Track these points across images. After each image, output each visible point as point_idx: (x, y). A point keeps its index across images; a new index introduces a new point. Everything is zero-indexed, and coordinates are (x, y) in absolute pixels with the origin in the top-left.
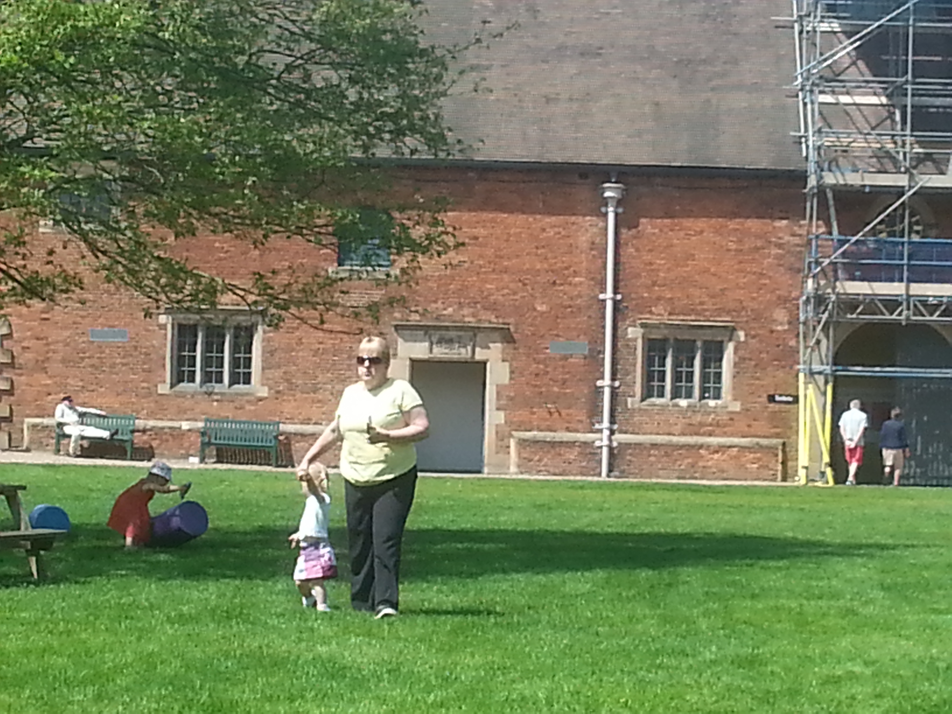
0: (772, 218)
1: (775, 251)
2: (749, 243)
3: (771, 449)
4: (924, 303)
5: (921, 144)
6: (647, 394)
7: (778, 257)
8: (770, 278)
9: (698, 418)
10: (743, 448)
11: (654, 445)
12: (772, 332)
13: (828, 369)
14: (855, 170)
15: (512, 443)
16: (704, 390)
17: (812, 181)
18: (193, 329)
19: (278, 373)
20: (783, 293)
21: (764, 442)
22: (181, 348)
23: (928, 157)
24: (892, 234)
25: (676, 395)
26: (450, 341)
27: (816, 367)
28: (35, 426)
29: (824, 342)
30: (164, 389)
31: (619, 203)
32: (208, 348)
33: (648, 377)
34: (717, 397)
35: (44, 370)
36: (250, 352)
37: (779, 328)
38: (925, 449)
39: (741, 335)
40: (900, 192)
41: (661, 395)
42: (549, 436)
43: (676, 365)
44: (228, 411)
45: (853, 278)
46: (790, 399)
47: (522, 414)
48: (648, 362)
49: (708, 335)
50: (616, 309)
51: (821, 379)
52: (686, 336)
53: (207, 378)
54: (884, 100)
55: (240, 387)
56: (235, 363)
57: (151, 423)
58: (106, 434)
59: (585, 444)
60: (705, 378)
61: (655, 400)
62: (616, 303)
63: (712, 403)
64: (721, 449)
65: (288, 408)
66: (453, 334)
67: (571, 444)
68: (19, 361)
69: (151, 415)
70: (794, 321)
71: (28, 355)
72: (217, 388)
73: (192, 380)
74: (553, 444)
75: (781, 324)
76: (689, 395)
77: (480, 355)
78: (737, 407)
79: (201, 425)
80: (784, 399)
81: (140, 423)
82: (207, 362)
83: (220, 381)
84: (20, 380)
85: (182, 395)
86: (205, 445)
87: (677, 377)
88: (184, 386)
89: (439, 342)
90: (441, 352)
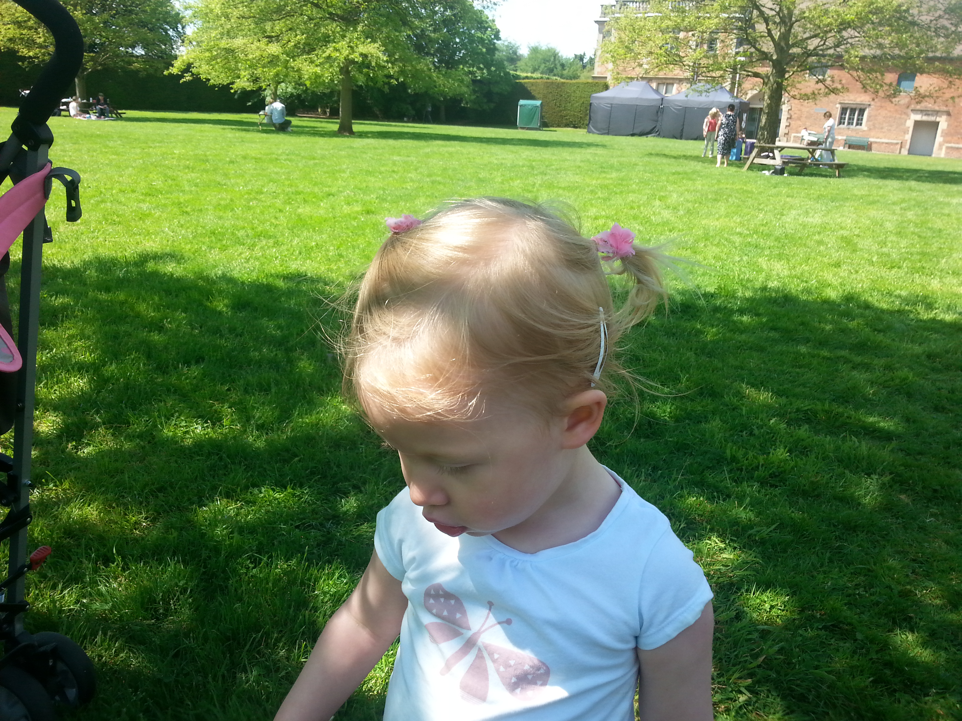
15: (944, 148)
18: (846, 109)
19: (871, 123)
22: (842, 114)
26: (928, 115)
28: (795, 137)
32: (850, 115)
35: (800, 120)
36: (863, 116)
42: (957, 145)
44: (854, 134)
47: (949, 138)
53: (849, 124)
55: (858, 127)
56: (858, 120)
58: (816, 139)
65: (872, 134)
66: (930, 113)
68: (793, 117)
71: (796, 115)
72: (851, 127)
73: (844, 123)
74: (958, 148)
77: (938, 119)
79: (845, 138)
82: (849, 119)
83: (852, 124)
84: (793, 123)
85: (840, 129)
86: (846, 144)
88: (841, 126)
89: (925, 115)
90: (925, 118)
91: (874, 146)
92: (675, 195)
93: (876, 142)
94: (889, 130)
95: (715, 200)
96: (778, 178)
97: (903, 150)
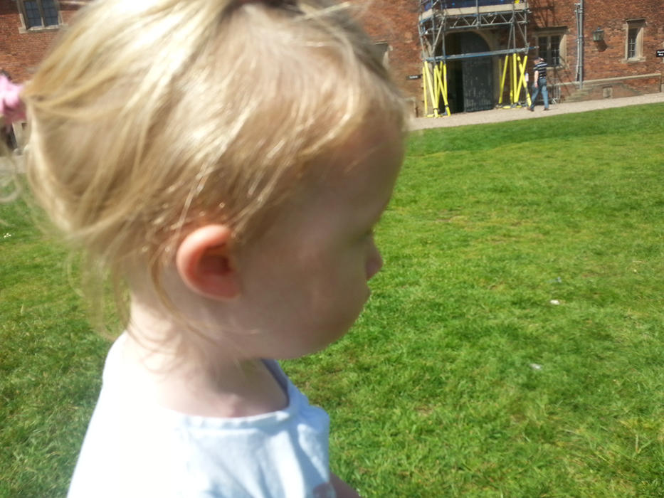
4: (486, 17)
8: (401, 16)
12: (405, 44)
20: (408, 23)
37: (408, 42)
38: (477, 93)
39: (391, 48)
46: (416, 77)
70: (415, 37)
75: (409, 40)
80: (414, 77)
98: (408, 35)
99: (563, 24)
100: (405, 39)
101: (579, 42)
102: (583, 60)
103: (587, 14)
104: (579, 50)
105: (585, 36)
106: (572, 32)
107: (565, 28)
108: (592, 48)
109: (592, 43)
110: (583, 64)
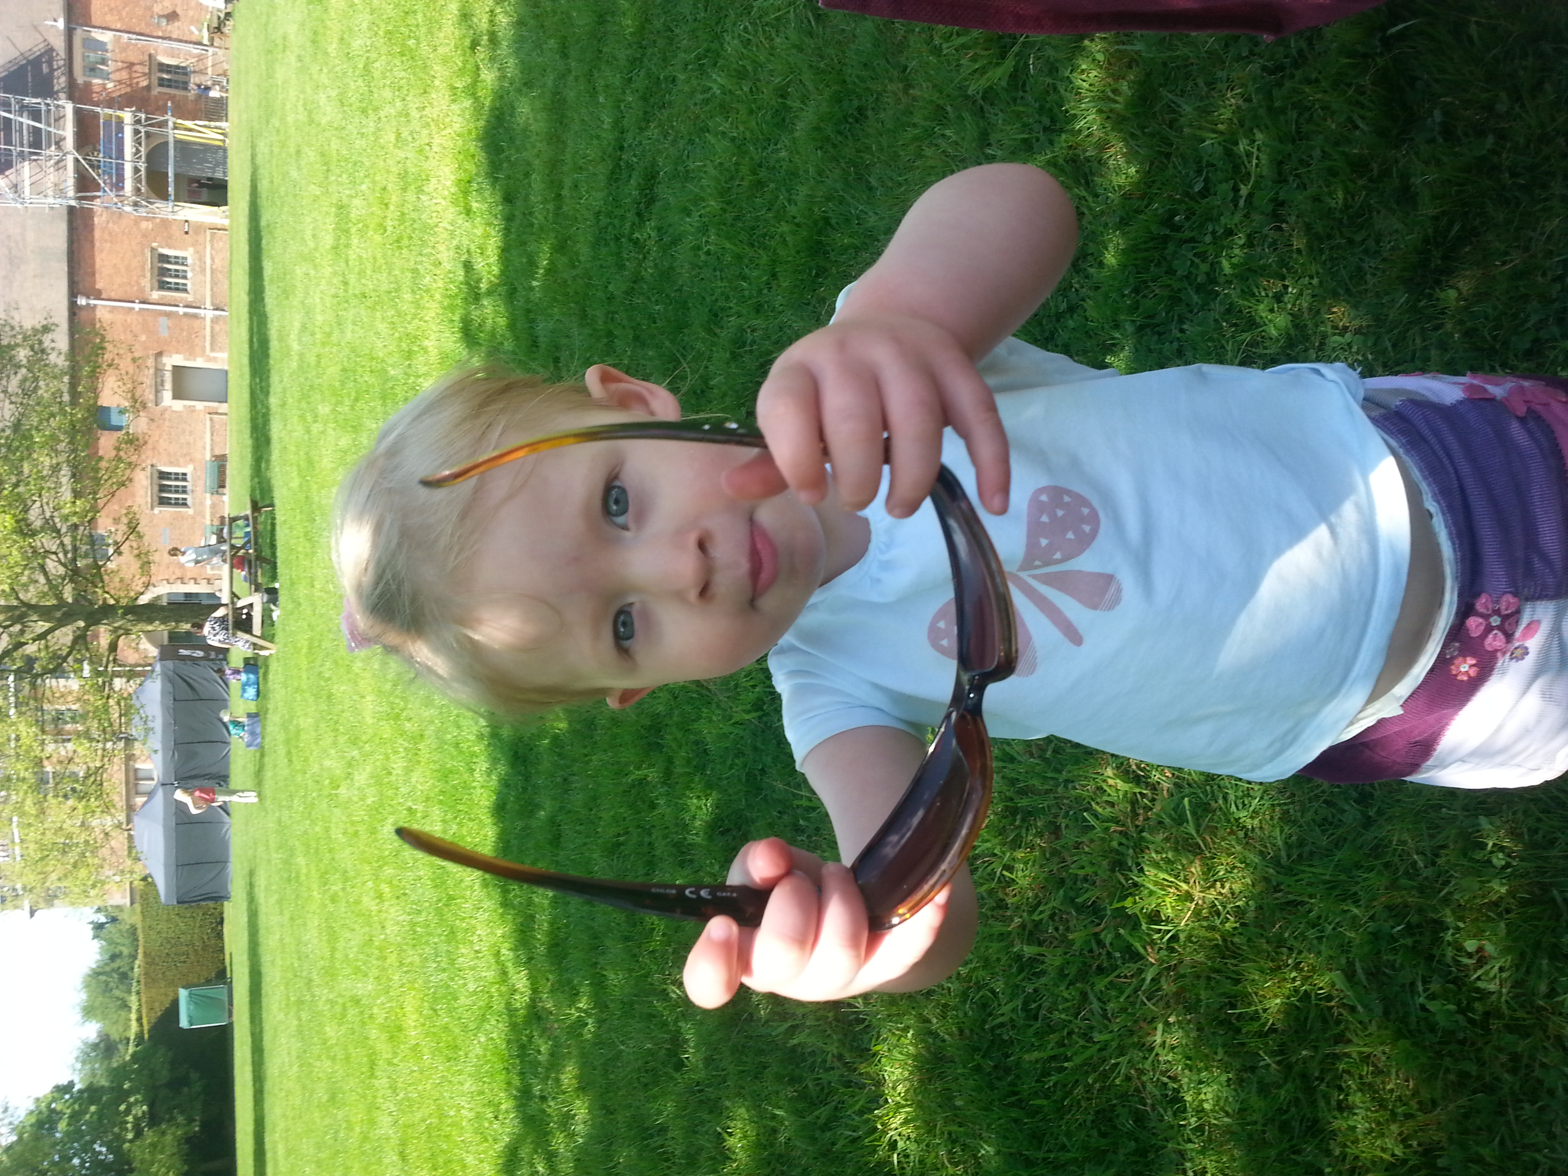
0: (93, 225)
1: (111, 225)
2: (107, 237)
3: (212, 235)
4: (136, 154)
5: (49, 146)
6: (185, 291)
7: (114, 223)
8: (125, 228)
9: (197, 268)
10: (212, 248)
11: (212, 289)
12: (152, 229)
13: (171, 204)
14: (65, 181)
15: (214, 354)
16: (183, 264)
17: (73, 203)
18: (161, 498)
19: (181, 460)
20: (132, 223)
21: (208, 238)
22: (170, 504)
23: (57, 143)
24: (99, 167)
25: (185, 277)
26: (163, 382)
27: (170, 209)
29: (157, 205)
30: (190, 511)
31: (88, 297)
32: (170, 492)
33: (177, 290)
34: (186, 258)
36: (170, 474)
37: (151, 226)
38: (210, 163)
39: (155, 245)
40: (77, 160)
41: (185, 285)
42: (208, 338)
43: (170, 276)
44: (201, 483)
45: (123, 188)
46: (186, 224)
47: (198, 349)
48: (170, 289)
49: (156, 260)
50: (144, 302)
51: (176, 209)
52: (156, 271)
53: (184, 492)
54: (27, 163)
55: (189, 477)
56: (177, 479)
57: (208, 517)
59: (212, 321)
60: (176, 263)
61: (189, 288)
62: (141, 302)
63: (189, 261)
64: (213, 259)
65: (198, 456)
66: (159, 380)
67: (212, 328)
68: (179, 575)
69: (204, 517)
70: (147, 219)
71: (177, 572)
72: (189, 488)
73: (185, 499)
74: (212, 336)
75: (148, 225)
76: (185, 271)
77: (169, 367)
78: (191, 250)
79: (208, 495)
80: (186, 227)
81: (208, 522)
82: (177, 492)
83: (185, 487)
85: (194, 504)
86: (217, 493)
87: (177, 276)
88: (189, 502)
89: (162, 385)
90: (168, 385)
91: (218, 452)
92: (327, 763)
93: (212, 449)
94: (191, 433)
95: (330, 697)
96: (282, 598)
97: (220, 411)
98: (144, 225)
99: (147, 58)
100: (147, 229)
101: (166, 44)
102: (186, 42)
103: (137, 30)
104: (175, 45)
105: (160, 34)
106: (155, 49)
107: (150, 56)
108: (174, 29)
109: (169, 28)
110: (190, 42)
